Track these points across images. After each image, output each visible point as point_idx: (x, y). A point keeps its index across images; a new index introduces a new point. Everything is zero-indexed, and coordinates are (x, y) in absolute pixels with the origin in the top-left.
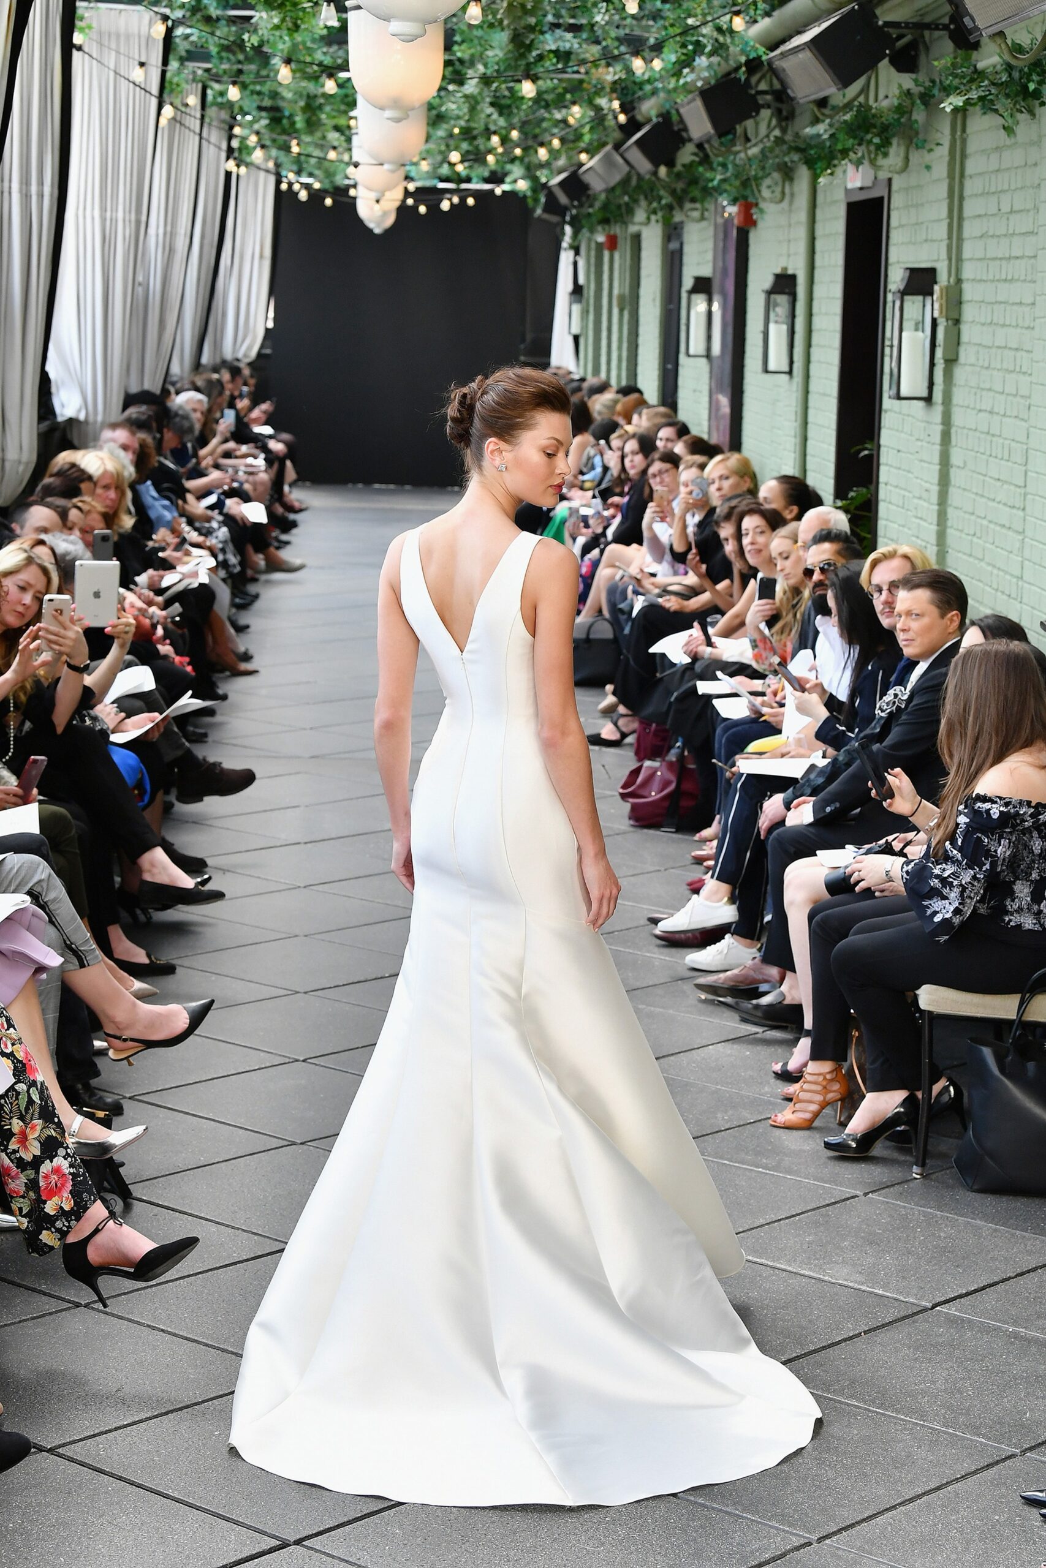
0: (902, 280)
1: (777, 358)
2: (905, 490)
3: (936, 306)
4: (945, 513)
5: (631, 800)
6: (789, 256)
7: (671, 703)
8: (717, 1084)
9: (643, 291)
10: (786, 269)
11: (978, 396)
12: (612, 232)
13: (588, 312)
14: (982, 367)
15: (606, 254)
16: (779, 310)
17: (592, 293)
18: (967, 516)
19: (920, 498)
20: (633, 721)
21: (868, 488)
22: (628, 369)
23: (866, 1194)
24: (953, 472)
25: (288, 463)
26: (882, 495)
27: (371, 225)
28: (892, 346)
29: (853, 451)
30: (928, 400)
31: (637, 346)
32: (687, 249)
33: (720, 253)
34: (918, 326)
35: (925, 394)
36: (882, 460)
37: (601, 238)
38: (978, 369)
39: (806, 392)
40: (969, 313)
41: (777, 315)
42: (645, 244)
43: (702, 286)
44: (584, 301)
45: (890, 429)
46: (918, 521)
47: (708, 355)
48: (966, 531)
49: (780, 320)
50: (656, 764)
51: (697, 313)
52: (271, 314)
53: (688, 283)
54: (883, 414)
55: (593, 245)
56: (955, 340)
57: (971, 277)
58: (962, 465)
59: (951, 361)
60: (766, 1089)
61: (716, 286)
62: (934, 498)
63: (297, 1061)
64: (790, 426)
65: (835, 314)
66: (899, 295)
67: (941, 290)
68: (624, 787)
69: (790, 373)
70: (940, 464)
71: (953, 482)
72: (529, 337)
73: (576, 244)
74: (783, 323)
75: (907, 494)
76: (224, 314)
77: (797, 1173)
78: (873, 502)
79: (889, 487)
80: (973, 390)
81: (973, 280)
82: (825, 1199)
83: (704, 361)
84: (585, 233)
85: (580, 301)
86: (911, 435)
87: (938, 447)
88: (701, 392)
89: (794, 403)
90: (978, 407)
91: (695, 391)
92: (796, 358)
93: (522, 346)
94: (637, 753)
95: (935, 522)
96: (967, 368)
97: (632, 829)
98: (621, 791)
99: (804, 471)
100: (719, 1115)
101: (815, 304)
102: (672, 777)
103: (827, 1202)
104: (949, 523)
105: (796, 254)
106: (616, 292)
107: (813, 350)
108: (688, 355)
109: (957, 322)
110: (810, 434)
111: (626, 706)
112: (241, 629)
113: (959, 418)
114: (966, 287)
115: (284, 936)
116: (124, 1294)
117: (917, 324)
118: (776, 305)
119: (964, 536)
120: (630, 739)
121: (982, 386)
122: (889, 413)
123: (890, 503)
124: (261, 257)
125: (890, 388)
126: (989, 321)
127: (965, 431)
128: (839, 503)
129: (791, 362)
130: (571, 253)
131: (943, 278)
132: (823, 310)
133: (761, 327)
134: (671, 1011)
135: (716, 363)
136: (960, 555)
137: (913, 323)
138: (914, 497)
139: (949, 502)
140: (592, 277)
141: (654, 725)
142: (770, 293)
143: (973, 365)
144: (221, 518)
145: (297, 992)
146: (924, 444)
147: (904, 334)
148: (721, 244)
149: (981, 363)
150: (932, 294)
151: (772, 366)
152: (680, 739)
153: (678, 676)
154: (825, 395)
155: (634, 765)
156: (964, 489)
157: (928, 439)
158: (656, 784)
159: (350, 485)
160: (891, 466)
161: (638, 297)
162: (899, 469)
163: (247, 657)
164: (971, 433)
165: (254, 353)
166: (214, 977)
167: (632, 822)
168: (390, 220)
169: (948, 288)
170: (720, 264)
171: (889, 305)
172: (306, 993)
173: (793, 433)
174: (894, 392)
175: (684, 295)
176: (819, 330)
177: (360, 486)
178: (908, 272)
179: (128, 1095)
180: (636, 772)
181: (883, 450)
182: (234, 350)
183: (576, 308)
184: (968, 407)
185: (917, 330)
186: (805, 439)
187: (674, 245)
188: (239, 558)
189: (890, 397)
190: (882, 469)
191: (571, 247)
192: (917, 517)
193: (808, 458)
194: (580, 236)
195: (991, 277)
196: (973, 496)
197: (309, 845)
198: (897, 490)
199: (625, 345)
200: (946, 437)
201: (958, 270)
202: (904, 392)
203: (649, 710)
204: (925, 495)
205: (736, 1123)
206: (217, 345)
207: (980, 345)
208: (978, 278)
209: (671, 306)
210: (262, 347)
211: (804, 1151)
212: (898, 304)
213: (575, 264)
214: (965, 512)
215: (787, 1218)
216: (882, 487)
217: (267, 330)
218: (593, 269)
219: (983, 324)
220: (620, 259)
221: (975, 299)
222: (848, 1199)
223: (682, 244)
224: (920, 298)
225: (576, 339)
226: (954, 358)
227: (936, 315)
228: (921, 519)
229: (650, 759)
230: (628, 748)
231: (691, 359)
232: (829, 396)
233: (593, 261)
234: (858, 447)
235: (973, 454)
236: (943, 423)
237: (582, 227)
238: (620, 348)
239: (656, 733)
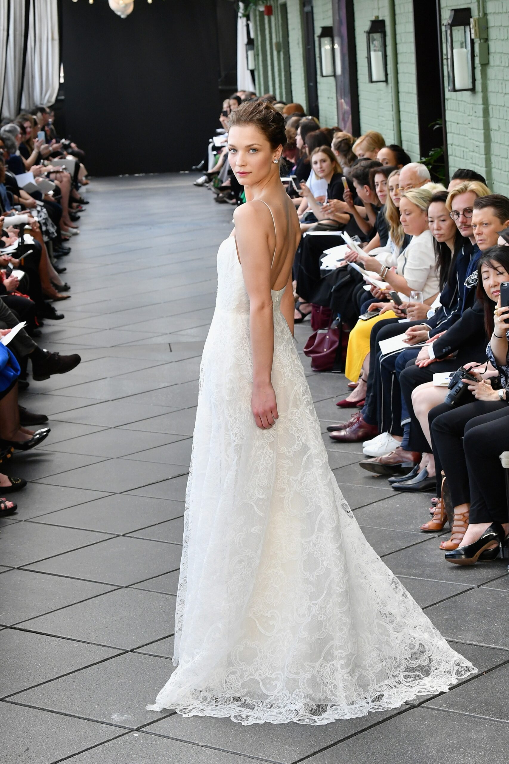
0: (450, 17)
1: (377, 73)
2: (464, 147)
3: (473, 31)
4: (490, 160)
5: (311, 355)
6: (379, 9)
7: (331, 293)
8: (380, 526)
9: (291, 39)
10: (378, 17)
11: (504, 85)
12: (269, 4)
13: (258, 55)
14: (504, 66)
15: (266, 18)
16: (376, 43)
17: (259, 43)
18: (503, 160)
19: (473, 151)
20: (308, 306)
21: (441, 148)
22: (286, 88)
23: (479, 586)
24: (492, 133)
25: (81, 165)
26: (450, 152)
27: (119, 13)
28: (447, 59)
29: (429, 126)
30: (473, 90)
31: (290, 73)
32: (315, 10)
33: (336, 10)
34: (463, 45)
35: (470, 87)
36: (448, 130)
37: (262, 9)
38: (503, 68)
39: (397, 92)
40: (493, 34)
41: (375, 46)
42: (289, 10)
43: (327, 32)
44: (255, 48)
45: (450, 110)
46: (474, 166)
47: (335, 75)
48: (504, 169)
49: (377, 49)
50: (325, 331)
51: (325, 49)
52: (62, 74)
53: (318, 31)
54: (446, 101)
55: (258, 13)
56: (486, 52)
57: (493, 11)
58: (498, 129)
59: (485, 65)
60: (411, 527)
61: (335, 32)
62: (482, 151)
63: (119, 536)
64: (389, 114)
65: (411, 42)
66: (449, 26)
67: (475, 21)
68: (307, 347)
69: (386, 81)
70: (484, 129)
71: (493, 140)
72: (223, 74)
73: (247, 13)
74: (379, 51)
75: (465, 149)
76: (33, 77)
77: (435, 577)
78: (445, 157)
79: (454, 146)
80: (500, 82)
81: (494, 13)
82: (453, 592)
83: (332, 79)
84: (252, 6)
85: (252, 49)
86: (464, 113)
87: (482, 119)
88: (332, 98)
89: (390, 100)
90: (504, 92)
91: (328, 98)
92: (389, 72)
93: (219, 80)
94: (313, 326)
95: (484, 165)
96: (495, 68)
97: (314, 373)
98: (305, 350)
99: (401, 141)
100: (383, 546)
101: (398, 37)
102: (336, 339)
103: (455, 593)
104: (493, 165)
105: (383, 7)
106: (274, 41)
107: (399, 66)
108: (322, 76)
109: (486, 40)
110: (402, 118)
111: (302, 298)
112: (61, 271)
113: (493, 99)
114: (490, 17)
115: (104, 459)
116: (25, 690)
117: (462, 44)
118: (374, 40)
119: (502, 172)
120: (307, 318)
121: (505, 78)
122: (449, 101)
123: (456, 156)
124: (53, 39)
125: (449, 85)
126: (506, 38)
127: (498, 107)
128: (424, 160)
129: (386, 75)
130: (244, 19)
131: (475, 13)
132: (403, 41)
133: (366, 55)
134: (348, 484)
135: (339, 80)
136: (502, 184)
137: (459, 43)
138: (470, 151)
139: (492, 152)
140: (259, 33)
141: (321, 307)
142: (369, 33)
143: (499, 66)
144: (42, 204)
145: (115, 493)
146: (473, 118)
147: (454, 51)
148: (337, 6)
149: (503, 64)
150: (469, 24)
151: (375, 78)
152: (338, 315)
153: (335, 275)
154: (409, 93)
155: (312, 333)
156: (501, 144)
157: (475, 114)
158: (326, 344)
159: (121, 176)
160: (454, 133)
161: (288, 43)
162: (459, 134)
163: (66, 288)
164: (501, 108)
165: (53, 100)
166: (63, 489)
167: (313, 369)
168: (130, 9)
169: (479, 19)
170: (338, 18)
171: (444, 33)
172: (121, 493)
173: (391, 119)
174: (451, 87)
175: (316, 39)
176: (401, 53)
177: (127, 175)
178: (453, 12)
179: (16, 567)
180: (313, 338)
181: (448, 124)
182: (41, 99)
183: (251, 53)
184: (498, 92)
185: (462, 47)
186: (399, 122)
187: (307, 9)
188: (56, 227)
189: (449, 91)
190: (449, 136)
191: (244, 15)
192: (472, 164)
193: (402, 133)
194: (249, 9)
195: (505, 10)
196: (506, 147)
197: (114, 402)
198: (459, 148)
199: (283, 73)
200: (486, 112)
201: (484, 8)
202: (458, 87)
203: (318, 298)
204: (476, 149)
205: (394, 550)
206: (31, 96)
207: (501, 53)
208: (497, 11)
209: (309, 47)
210: (58, 95)
211: (438, 563)
212: (449, 32)
213: (248, 26)
214: (502, 158)
215: (431, 606)
216: (449, 147)
217: (60, 84)
218: (259, 28)
219: (503, 40)
220: (275, 20)
221: (496, 25)
222: (468, 590)
223: (312, 8)
224: (462, 27)
225: (252, 72)
226: (487, 62)
227: (473, 37)
228: (475, 164)
229: (321, 329)
230: (306, 323)
231: (325, 78)
232: (412, 93)
233: (258, 23)
234: (433, 123)
235: (503, 121)
236: (483, 104)
237: (250, 3)
238: (280, 75)
239: (323, 313)
